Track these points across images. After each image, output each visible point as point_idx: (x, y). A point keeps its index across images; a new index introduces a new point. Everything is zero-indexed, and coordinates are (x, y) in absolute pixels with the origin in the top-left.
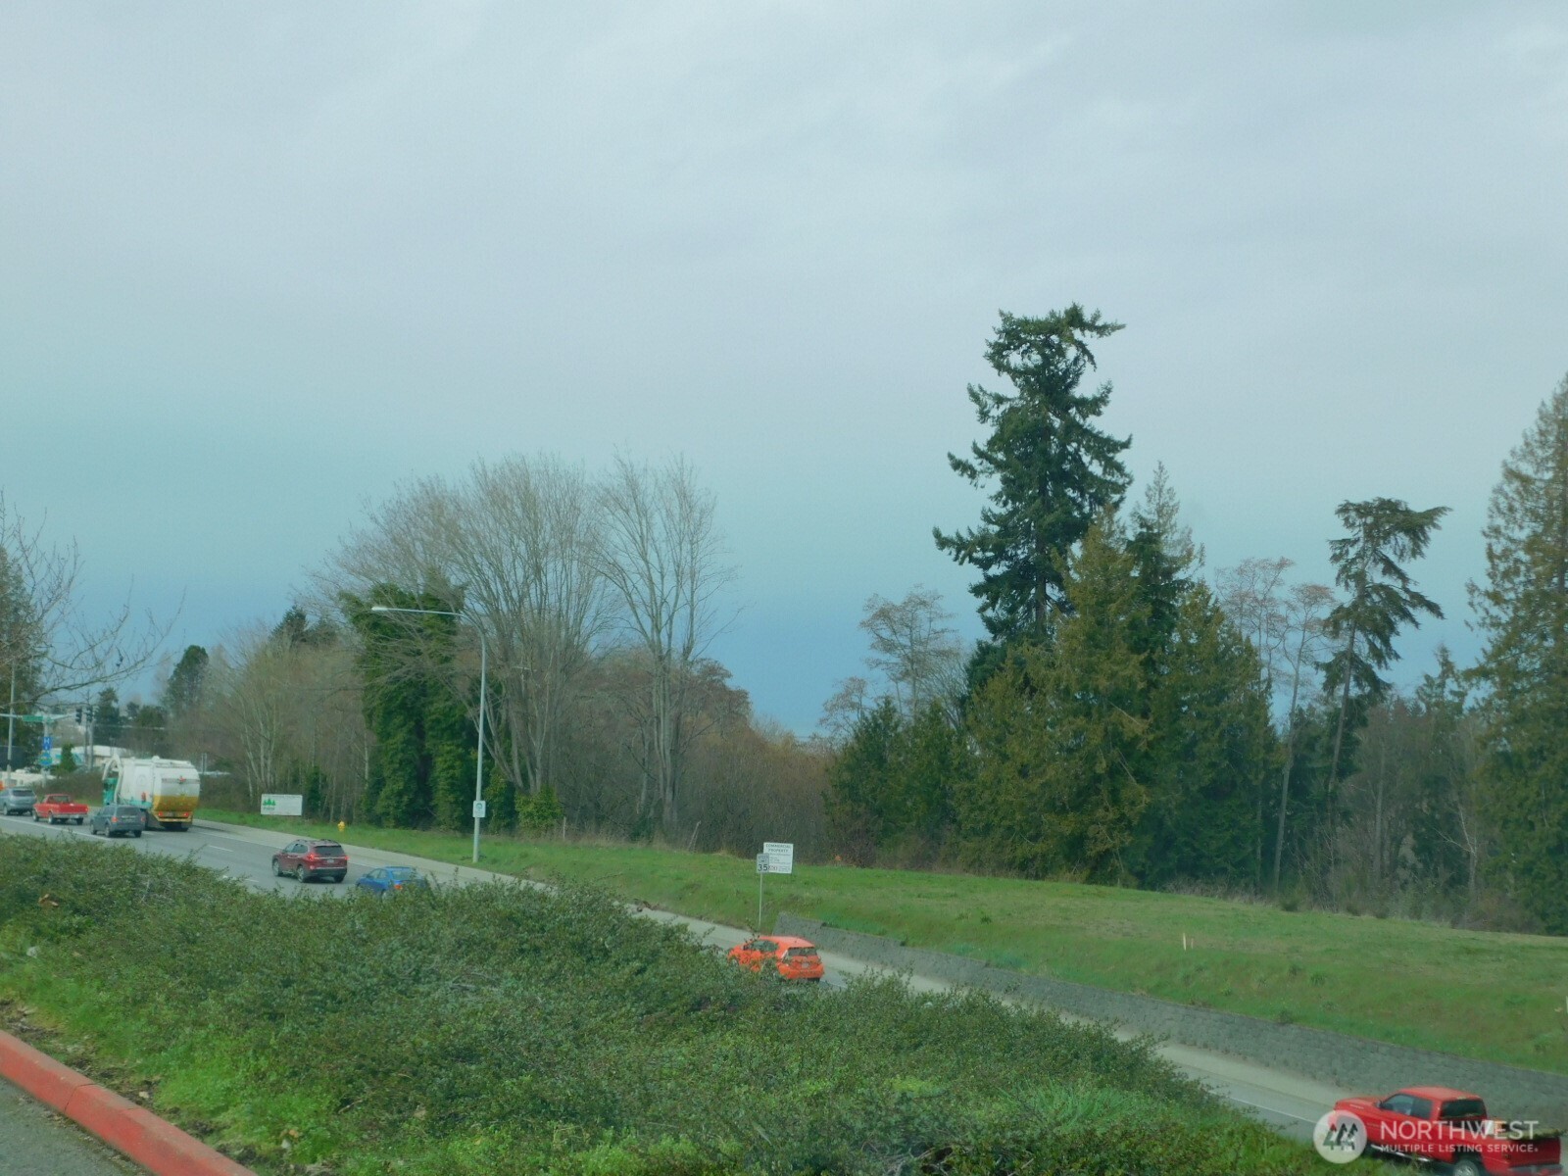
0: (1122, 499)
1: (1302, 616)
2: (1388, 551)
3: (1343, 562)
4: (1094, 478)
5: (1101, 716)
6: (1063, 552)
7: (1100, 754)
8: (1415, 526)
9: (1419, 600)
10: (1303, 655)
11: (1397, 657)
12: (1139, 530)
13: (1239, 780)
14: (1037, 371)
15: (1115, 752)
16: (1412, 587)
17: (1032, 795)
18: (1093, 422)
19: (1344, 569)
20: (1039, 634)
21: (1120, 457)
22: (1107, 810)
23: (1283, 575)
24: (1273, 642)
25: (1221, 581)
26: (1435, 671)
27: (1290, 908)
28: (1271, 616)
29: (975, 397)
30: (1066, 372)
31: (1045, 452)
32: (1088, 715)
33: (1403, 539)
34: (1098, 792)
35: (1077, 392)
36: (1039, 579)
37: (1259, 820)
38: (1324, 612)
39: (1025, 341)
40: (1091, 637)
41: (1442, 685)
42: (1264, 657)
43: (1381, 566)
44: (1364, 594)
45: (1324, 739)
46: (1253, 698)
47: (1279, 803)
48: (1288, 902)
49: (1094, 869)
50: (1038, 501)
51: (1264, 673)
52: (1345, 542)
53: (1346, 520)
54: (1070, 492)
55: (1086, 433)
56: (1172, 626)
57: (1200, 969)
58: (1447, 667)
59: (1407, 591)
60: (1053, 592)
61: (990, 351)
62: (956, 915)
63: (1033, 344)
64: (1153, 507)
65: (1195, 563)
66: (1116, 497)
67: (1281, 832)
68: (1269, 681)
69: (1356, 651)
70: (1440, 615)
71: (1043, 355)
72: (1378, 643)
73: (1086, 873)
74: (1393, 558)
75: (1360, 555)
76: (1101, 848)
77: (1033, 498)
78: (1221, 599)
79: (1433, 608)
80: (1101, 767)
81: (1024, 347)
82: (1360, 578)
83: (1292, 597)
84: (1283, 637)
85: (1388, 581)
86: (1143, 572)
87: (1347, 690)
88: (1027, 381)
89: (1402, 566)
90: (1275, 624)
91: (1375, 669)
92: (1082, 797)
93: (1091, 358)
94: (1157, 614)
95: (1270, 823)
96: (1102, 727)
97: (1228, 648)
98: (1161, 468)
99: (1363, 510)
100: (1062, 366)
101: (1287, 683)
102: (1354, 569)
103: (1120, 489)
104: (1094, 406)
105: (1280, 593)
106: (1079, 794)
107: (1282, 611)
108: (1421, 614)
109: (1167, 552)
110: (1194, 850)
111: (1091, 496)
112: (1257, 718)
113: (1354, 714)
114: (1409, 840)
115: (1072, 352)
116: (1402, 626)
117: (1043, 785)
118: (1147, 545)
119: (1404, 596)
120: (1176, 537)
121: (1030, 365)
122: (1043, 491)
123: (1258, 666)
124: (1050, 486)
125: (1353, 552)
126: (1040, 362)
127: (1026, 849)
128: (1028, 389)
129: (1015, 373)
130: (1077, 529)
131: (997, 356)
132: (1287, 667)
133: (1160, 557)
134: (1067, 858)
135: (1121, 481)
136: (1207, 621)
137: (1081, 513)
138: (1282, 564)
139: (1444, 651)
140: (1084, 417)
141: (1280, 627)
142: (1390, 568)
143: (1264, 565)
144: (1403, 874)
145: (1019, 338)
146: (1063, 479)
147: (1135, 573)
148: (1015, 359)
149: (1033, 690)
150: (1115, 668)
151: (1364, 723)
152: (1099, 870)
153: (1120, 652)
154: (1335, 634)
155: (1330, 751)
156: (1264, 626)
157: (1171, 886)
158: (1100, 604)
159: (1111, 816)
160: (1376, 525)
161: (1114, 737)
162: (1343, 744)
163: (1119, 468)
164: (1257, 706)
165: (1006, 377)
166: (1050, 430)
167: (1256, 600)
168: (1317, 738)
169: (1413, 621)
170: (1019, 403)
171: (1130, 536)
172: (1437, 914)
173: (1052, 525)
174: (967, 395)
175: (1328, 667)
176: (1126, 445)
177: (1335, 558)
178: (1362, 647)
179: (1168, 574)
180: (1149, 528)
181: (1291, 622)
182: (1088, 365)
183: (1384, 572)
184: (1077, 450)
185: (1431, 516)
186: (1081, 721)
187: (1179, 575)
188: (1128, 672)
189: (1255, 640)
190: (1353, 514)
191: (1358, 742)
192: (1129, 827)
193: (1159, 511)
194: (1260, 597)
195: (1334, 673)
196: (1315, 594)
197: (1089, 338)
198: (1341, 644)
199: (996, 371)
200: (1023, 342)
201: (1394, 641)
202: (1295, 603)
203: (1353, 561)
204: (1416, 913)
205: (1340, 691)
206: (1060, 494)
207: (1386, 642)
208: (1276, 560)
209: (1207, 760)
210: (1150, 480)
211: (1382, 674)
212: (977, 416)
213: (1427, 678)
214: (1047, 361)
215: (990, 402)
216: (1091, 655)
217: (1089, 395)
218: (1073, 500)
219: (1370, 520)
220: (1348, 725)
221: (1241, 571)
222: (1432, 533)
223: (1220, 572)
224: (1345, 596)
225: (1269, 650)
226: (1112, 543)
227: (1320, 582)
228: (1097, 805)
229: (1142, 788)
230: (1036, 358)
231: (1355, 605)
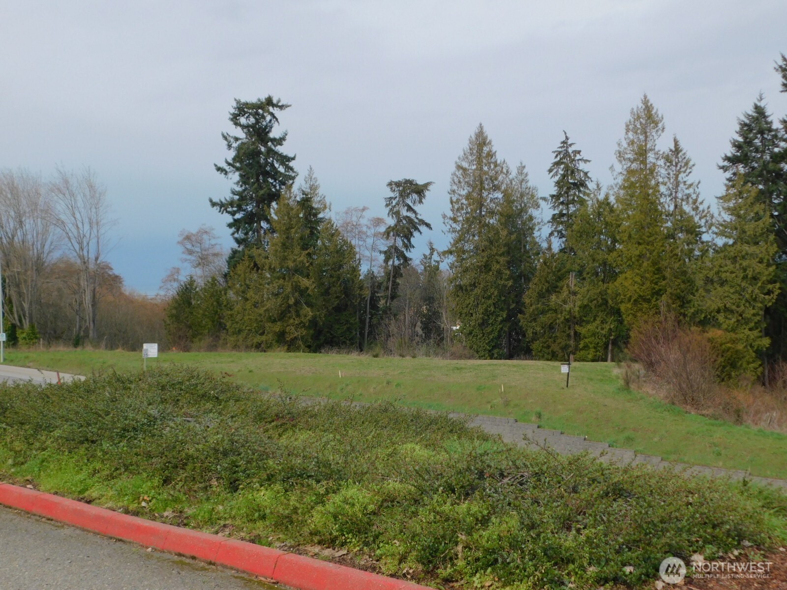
0: (293, 182)
1: (373, 231)
2: (409, 201)
3: (390, 207)
4: (281, 173)
5: (290, 278)
6: (269, 206)
7: (290, 295)
8: (420, 191)
9: (423, 222)
10: (373, 249)
11: (413, 247)
12: (302, 196)
13: (349, 303)
14: (253, 126)
15: (297, 294)
16: (419, 217)
17: (260, 315)
18: (280, 149)
19: (391, 210)
20: (259, 244)
21: (291, 164)
22: (294, 319)
23: (364, 213)
24: (361, 243)
25: (338, 217)
26: (428, 252)
27: (376, 356)
28: (359, 232)
29: (225, 138)
30: (266, 126)
31: (258, 162)
32: (284, 278)
33: (415, 196)
34: (290, 312)
35: (272, 135)
36: (258, 219)
37: (358, 320)
38: (382, 229)
39: (247, 112)
40: (284, 244)
41: (430, 258)
42: (357, 250)
43: (406, 208)
44: (399, 221)
45: (385, 283)
46: (353, 267)
47: (365, 312)
48: (375, 353)
49: (289, 346)
50: (256, 184)
51: (357, 256)
52: (391, 198)
53: (391, 188)
54: (270, 180)
55: (276, 153)
56: (318, 238)
57: (347, 385)
58: (432, 250)
59: (417, 218)
60: (264, 224)
61: (231, 117)
62: (237, 370)
63: (250, 114)
64: (308, 186)
65: (327, 210)
66: (291, 182)
67: (367, 324)
68: (360, 260)
69: (397, 245)
70: (431, 228)
71: (256, 119)
72: (406, 241)
73: (286, 347)
74: (411, 204)
75: (398, 204)
76: (292, 336)
77: (253, 183)
78: (338, 225)
79: (428, 225)
80: (292, 301)
81: (247, 115)
82: (397, 213)
83: (368, 223)
84: (365, 241)
85: (410, 214)
86: (304, 214)
87: (394, 262)
88: (249, 130)
89: (415, 208)
90: (361, 235)
91: (405, 252)
92: (282, 316)
93: (277, 120)
94: (312, 233)
95: (363, 322)
96: (290, 284)
97: (342, 246)
98: (311, 169)
99: (398, 184)
100: (264, 123)
101: (367, 260)
102: (395, 210)
103: (293, 178)
104: (280, 141)
105: (364, 221)
106: (281, 314)
107: (365, 229)
108: (423, 228)
109: (315, 206)
110: (331, 334)
111: (279, 181)
112: (356, 276)
113: (397, 272)
114: (419, 324)
115: (268, 118)
116: (416, 234)
117: (265, 311)
118: (306, 202)
119: (416, 220)
120: (319, 199)
121: (250, 123)
122: (258, 180)
123: (355, 254)
124: (261, 177)
125: (394, 202)
126: (254, 122)
127: (258, 339)
128: (249, 134)
129: (243, 127)
130: (276, 196)
131: (235, 119)
132: (367, 253)
133: (312, 208)
134: (277, 341)
135: (293, 175)
136: (333, 235)
137: (276, 190)
138: (364, 210)
139: (431, 243)
140: (275, 146)
141: (364, 237)
142: (410, 209)
143: (356, 210)
144: (417, 339)
145: (244, 111)
146: (267, 174)
147: (301, 215)
148: (243, 120)
149: (258, 269)
150: (295, 257)
151: (401, 275)
152: (292, 346)
153: (297, 250)
154: (387, 238)
155: (387, 288)
156: (357, 236)
157: (323, 351)
158: (287, 229)
159: (296, 322)
160: (404, 190)
161: (296, 288)
162: (393, 285)
163: (292, 169)
164: (355, 270)
165: (239, 128)
166: (260, 152)
167: (353, 225)
168: (381, 284)
169: (419, 231)
170: (245, 141)
171: (298, 199)
172: (436, 354)
173: (263, 195)
174: (221, 137)
175: (385, 252)
176: (293, 159)
177: (387, 205)
178: (399, 243)
179: (315, 215)
180: (306, 195)
181: (369, 234)
182: (276, 122)
183: (407, 211)
184: (273, 161)
185: (426, 185)
186: (281, 281)
187: (320, 216)
188: (301, 259)
189: (353, 243)
190: (394, 186)
191: (398, 284)
192: (304, 326)
193: (311, 188)
194: (355, 224)
195: (388, 255)
196: (378, 221)
197: (276, 111)
198: (390, 242)
199: (234, 126)
200: (245, 113)
201: (412, 240)
202: (369, 225)
203: (394, 207)
204: (427, 354)
205: (390, 263)
206: (265, 181)
207: (409, 241)
208: (361, 208)
209: (335, 295)
210: (306, 173)
211: (408, 254)
212: (226, 147)
213: (424, 255)
214: (257, 121)
215: (232, 140)
216: (285, 252)
217: (277, 137)
218: (272, 183)
219: (401, 188)
220: (394, 277)
221: (346, 213)
222: (427, 193)
223: (337, 213)
224: (391, 221)
225: (360, 246)
226: (291, 202)
227: (380, 217)
228: (290, 318)
229: (309, 309)
230: (252, 120)
231: (396, 225)
